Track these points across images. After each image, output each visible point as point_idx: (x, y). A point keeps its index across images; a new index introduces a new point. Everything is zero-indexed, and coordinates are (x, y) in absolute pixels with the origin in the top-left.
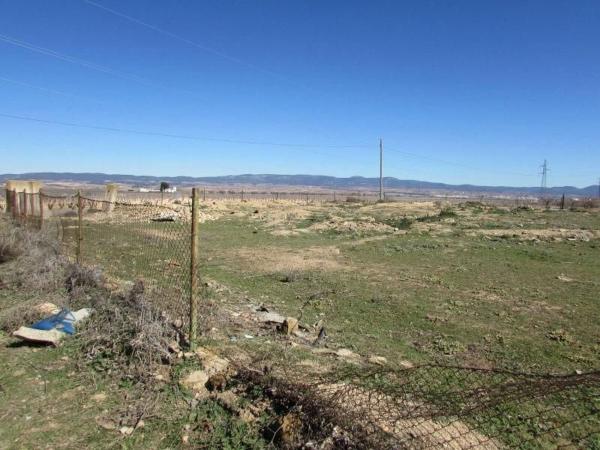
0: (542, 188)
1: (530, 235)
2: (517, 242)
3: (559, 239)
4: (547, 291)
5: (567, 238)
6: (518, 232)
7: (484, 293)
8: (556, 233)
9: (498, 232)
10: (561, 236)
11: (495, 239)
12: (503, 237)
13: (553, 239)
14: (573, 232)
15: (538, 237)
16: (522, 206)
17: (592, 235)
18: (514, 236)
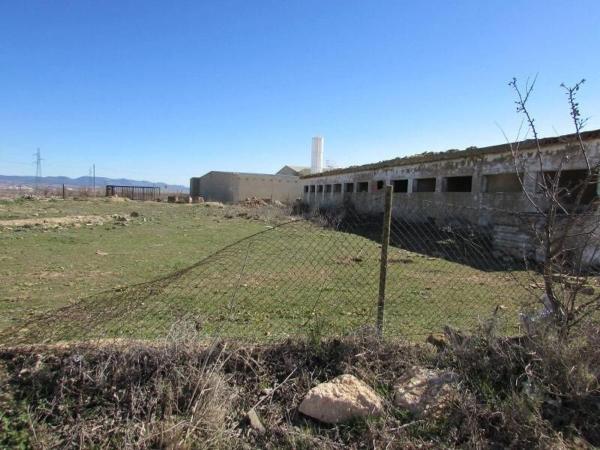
0: (37, 178)
1: (52, 223)
2: (42, 230)
3: (78, 225)
4: (95, 264)
5: (85, 224)
6: (39, 221)
7: (46, 273)
8: (75, 220)
9: (18, 223)
10: (79, 222)
11: (18, 230)
12: (26, 226)
13: (73, 225)
14: (89, 218)
15: (60, 224)
16: (27, 195)
17: (104, 220)
18: (37, 225)
